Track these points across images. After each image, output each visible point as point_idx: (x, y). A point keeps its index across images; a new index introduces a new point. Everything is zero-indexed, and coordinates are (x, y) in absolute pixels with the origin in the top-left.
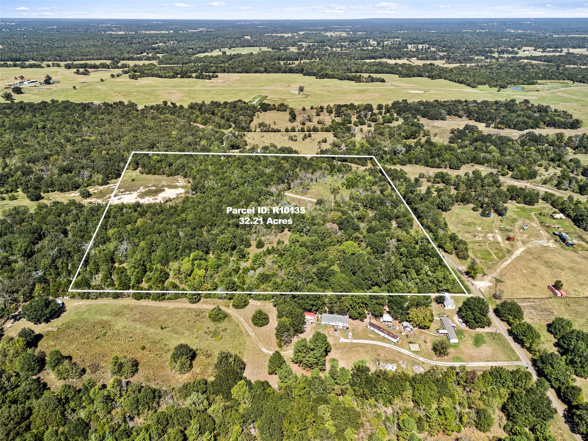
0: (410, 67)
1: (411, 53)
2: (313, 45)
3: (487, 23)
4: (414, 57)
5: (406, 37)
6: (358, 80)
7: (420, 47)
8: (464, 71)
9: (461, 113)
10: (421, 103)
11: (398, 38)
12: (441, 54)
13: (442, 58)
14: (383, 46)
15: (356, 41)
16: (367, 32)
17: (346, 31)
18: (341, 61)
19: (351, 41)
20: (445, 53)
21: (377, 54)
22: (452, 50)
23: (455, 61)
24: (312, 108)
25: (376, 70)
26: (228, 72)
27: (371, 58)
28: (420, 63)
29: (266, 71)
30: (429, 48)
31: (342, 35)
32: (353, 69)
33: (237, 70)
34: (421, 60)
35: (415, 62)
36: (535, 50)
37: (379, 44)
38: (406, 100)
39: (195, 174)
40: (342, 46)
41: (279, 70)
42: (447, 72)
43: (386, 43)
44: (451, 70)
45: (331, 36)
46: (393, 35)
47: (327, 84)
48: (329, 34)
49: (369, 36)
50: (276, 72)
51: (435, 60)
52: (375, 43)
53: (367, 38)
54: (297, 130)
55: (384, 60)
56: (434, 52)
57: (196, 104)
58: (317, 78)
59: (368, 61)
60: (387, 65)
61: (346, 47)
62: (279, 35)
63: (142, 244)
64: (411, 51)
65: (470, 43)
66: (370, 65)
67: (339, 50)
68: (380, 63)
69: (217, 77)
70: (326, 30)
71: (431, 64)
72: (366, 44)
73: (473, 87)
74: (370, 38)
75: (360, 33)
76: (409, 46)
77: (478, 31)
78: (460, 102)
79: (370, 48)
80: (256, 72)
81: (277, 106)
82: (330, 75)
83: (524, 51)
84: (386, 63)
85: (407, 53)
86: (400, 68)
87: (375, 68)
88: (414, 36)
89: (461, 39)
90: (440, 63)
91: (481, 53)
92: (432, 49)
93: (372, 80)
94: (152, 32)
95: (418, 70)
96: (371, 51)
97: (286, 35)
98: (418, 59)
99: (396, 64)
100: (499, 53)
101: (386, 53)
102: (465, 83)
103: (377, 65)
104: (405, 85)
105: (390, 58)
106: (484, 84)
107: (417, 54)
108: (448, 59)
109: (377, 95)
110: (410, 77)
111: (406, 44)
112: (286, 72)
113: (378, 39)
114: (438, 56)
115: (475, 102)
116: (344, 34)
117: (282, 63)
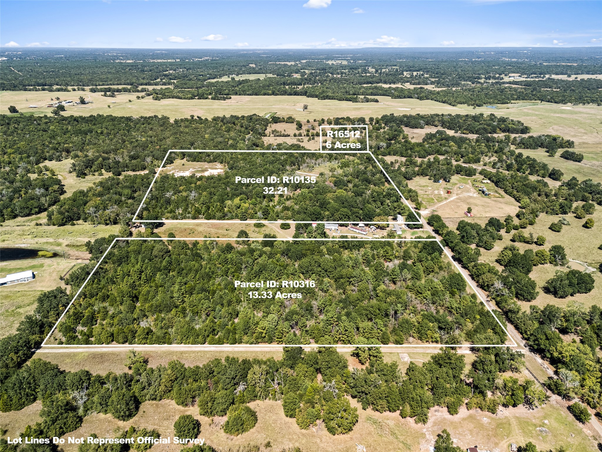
0: (402, 90)
1: (405, 79)
2: (315, 72)
3: (484, 52)
4: (407, 82)
5: (404, 66)
6: (355, 100)
7: (415, 73)
8: (450, 93)
9: (436, 123)
10: (405, 116)
11: (396, 66)
12: (433, 80)
13: (432, 83)
14: (381, 73)
15: (356, 69)
16: (367, 61)
17: (347, 60)
18: (341, 86)
19: (351, 69)
20: (437, 79)
21: (374, 79)
22: (444, 76)
23: (443, 85)
24: (315, 121)
25: (371, 93)
26: (240, 95)
27: (368, 83)
28: (412, 87)
29: (273, 94)
30: (422, 75)
31: (343, 63)
32: (351, 92)
33: (247, 93)
34: (414, 84)
35: (408, 86)
36: (520, 76)
37: (377, 71)
38: (393, 114)
39: (229, 160)
40: (342, 73)
41: (285, 93)
42: (434, 94)
43: (383, 70)
44: (438, 93)
45: (333, 64)
46: (392, 63)
47: (327, 104)
48: (330, 62)
49: (369, 64)
50: (283, 95)
51: (426, 85)
52: (374, 70)
53: (366, 66)
54: (303, 135)
55: (380, 84)
56: (427, 78)
57: (218, 117)
58: (319, 99)
59: (365, 85)
60: (382, 89)
61: (346, 74)
62: (283, 63)
63: (205, 193)
64: (406, 77)
65: (462, 71)
66: (366, 88)
67: (339, 76)
68: (376, 87)
69: (230, 98)
70: (328, 59)
71: (421, 88)
72: (366, 71)
73: (453, 106)
74: (369, 66)
75: (361, 61)
76: (405, 73)
77: (474, 60)
78: (437, 115)
79: (368, 74)
80: (265, 94)
81: (286, 119)
82: (330, 97)
83: (510, 77)
84: (381, 87)
85: (402, 79)
86: (393, 91)
87: (371, 91)
88: (411, 64)
89: (455, 67)
90: (430, 87)
91: (469, 79)
92: (426, 76)
93: (368, 101)
94: (159, 61)
95: (409, 92)
96: (369, 77)
97: (289, 64)
98: (411, 84)
99: (390, 88)
100: (486, 78)
101: (382, 78)
102: (447, 103)
103: (373, 89)
104: (396, 104)
105: (385, 83)
106: (464, 103)
107: (410, 80)
108: (438, 84)
109: (370, 111)
110: (401, 98)
111: (403, 72)
112: (291, 95)
113: (376, 67)
114: (429, 81)
115: (450, 115)
116: (345, 63)
117: (287, 87)
